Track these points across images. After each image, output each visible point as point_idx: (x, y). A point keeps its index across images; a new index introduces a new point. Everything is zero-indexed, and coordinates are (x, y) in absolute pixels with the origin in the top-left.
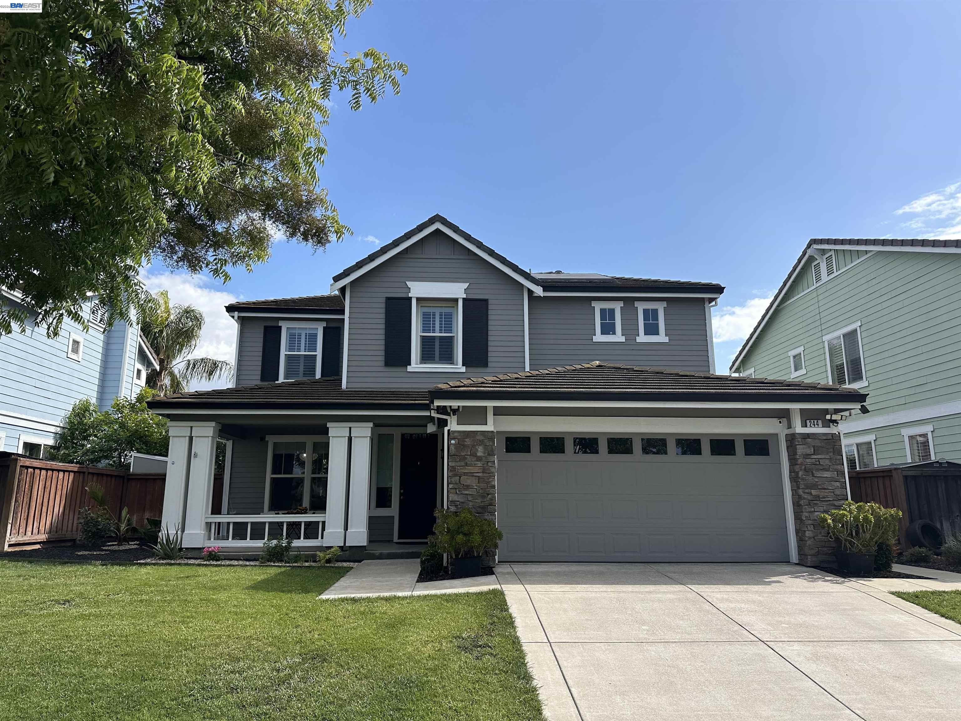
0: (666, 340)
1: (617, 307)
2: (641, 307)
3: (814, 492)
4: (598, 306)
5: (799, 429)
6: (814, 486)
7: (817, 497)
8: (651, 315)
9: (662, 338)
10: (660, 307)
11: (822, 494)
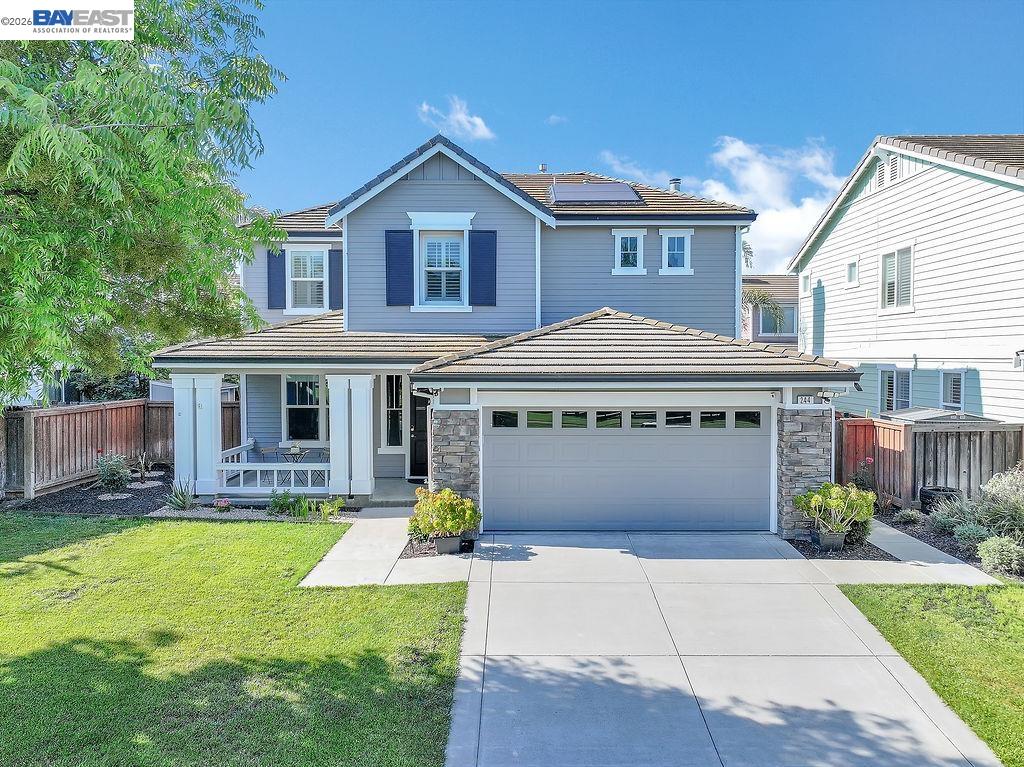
0: (691, 272)
1: (640, 235)
2: (666, 235)
3: (797, 469)
4: (619, 235)
5: (789, 405)
6: (798, 463)
7: (799, 474)
8: (677, 244)
9: (687, 270)
10: (687, 235)
11: (804, 470)
